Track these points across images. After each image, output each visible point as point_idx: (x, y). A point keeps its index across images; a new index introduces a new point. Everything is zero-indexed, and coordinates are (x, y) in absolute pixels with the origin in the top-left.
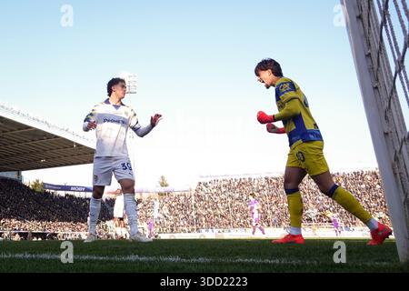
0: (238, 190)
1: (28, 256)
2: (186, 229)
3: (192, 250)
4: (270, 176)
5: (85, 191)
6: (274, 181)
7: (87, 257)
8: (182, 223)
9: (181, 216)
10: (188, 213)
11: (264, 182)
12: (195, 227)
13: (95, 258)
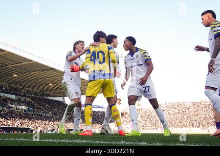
0: (177, 108)
1: (67, 141)
2: (150, 128)
3: (154, 139)
4: (194, 101)
5: (98, 108)
6: (196, 104)
7: (99, 142)
8: (148, 125)
9: (148, 122)
10: (151, 120)
11: (191, 104)
12: (155, 127)
13: (103, 142)
